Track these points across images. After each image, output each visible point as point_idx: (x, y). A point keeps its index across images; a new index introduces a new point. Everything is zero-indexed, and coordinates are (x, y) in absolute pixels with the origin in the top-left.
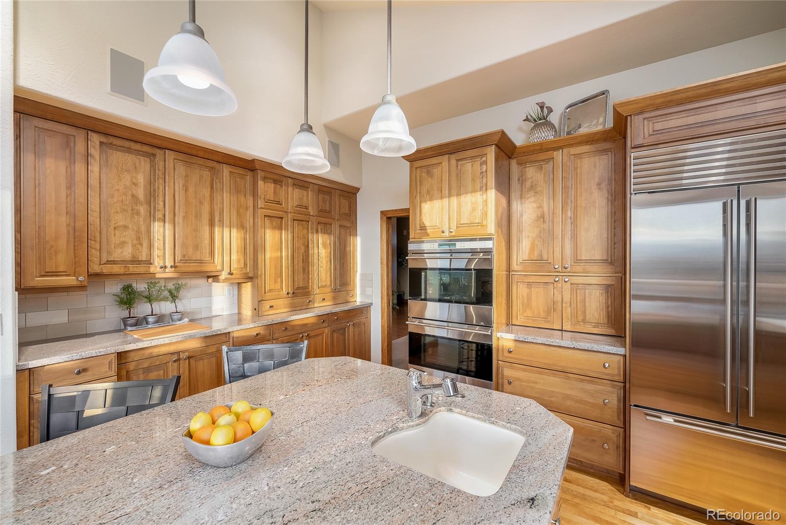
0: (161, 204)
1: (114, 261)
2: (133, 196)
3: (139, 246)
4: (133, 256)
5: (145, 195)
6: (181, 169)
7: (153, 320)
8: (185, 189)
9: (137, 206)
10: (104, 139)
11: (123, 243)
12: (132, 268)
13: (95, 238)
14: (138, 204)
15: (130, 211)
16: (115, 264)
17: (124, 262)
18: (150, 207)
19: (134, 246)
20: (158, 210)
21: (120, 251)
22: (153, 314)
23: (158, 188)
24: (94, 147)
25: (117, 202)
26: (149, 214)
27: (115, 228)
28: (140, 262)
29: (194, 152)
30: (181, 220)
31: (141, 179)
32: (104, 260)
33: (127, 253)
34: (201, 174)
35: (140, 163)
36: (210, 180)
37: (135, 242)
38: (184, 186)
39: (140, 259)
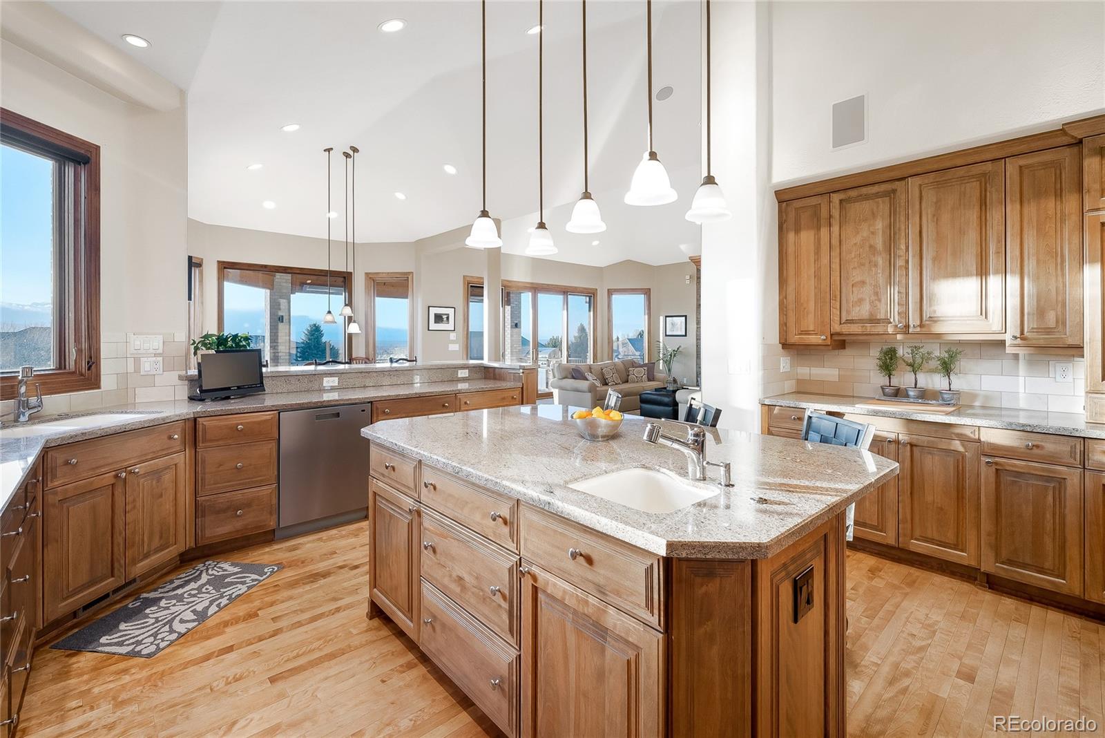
0: (903, 247)
1: (852, 320)
2: (871, 246)
3: (877, 302)
4: (871, 314)
5: (884, 242)
6: (930, 196)
7: (915, 394)
8: (935, 220)
9: (874, 256)
10: (842, 196)
11: (861, 301)
12: (869, 328)
13: (835, 297)
14: (876, 254)
15: (867, 265)
16: (853, 323)
17: (861, 321)
18: (890, 254)
19: (871, 303)
20: (899, 256)
21: (858, 308)
22: (917, 386)
23: (899, 229)
24: (835, 208)
25: (855, 257)
26: (888, 263)
27: (853, 285)
28: (878, 321)
29: (948, 164)
30: (930, 262)
31: (879, 225)
32: (843, 320)
33: (864, 311)
34: (963, 189)
35: (878, 207)
36: (978, 194)
37: (873, 298)
38: (934, 216)
39: (878, 317)
